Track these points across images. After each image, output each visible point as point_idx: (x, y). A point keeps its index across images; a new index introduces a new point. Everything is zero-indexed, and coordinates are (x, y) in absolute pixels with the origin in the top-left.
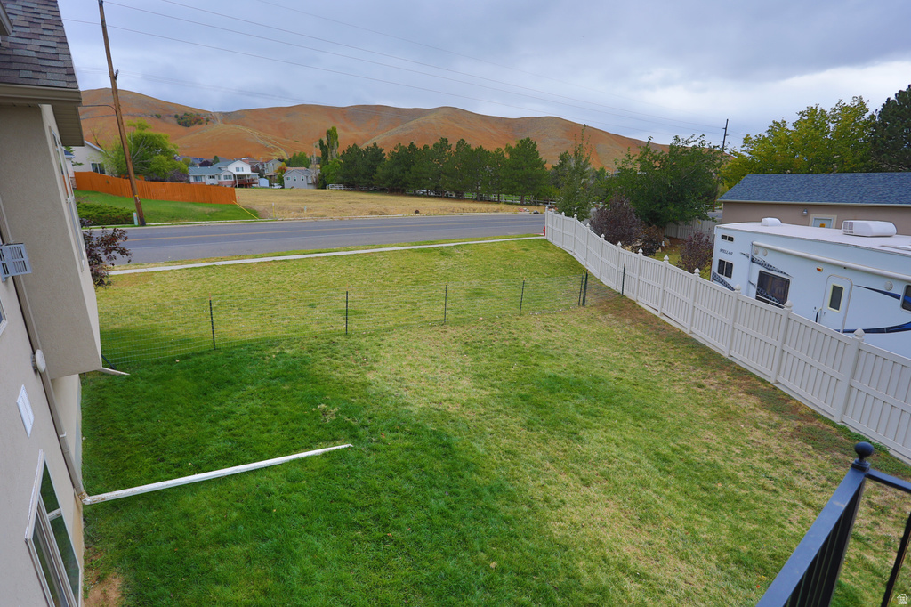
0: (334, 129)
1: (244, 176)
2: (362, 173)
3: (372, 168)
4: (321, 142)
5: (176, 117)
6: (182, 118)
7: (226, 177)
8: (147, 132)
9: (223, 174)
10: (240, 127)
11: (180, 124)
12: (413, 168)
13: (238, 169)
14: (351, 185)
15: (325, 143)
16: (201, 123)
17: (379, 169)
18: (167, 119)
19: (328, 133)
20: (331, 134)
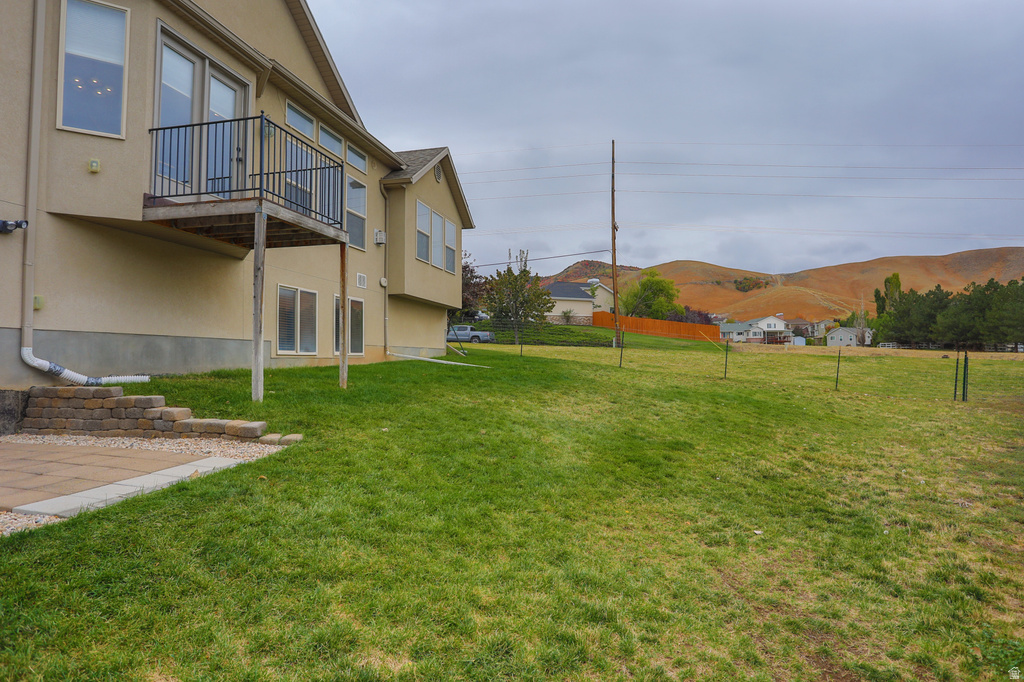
0: (896, 277)
1: (776, 333)
2: (917, 324)
3: (932, 317)
4: (877, 293)
5: (735, 282)
6: (741, 283)
7: (755, 334)
8: (657, 278)
9: (753, 330)
10: (802, 289)
11: (738, 289)
12: (988, 313)
13: (769, 326)
14: (904, 342)
15: (883, 294)
16: (760, 287)
17: (939, 318)
18: (727, 285)
19: (887, 281)
20: (892, 282)
